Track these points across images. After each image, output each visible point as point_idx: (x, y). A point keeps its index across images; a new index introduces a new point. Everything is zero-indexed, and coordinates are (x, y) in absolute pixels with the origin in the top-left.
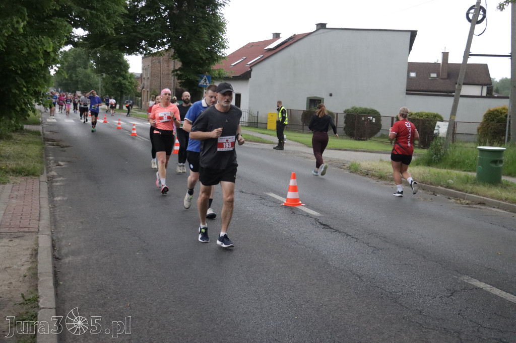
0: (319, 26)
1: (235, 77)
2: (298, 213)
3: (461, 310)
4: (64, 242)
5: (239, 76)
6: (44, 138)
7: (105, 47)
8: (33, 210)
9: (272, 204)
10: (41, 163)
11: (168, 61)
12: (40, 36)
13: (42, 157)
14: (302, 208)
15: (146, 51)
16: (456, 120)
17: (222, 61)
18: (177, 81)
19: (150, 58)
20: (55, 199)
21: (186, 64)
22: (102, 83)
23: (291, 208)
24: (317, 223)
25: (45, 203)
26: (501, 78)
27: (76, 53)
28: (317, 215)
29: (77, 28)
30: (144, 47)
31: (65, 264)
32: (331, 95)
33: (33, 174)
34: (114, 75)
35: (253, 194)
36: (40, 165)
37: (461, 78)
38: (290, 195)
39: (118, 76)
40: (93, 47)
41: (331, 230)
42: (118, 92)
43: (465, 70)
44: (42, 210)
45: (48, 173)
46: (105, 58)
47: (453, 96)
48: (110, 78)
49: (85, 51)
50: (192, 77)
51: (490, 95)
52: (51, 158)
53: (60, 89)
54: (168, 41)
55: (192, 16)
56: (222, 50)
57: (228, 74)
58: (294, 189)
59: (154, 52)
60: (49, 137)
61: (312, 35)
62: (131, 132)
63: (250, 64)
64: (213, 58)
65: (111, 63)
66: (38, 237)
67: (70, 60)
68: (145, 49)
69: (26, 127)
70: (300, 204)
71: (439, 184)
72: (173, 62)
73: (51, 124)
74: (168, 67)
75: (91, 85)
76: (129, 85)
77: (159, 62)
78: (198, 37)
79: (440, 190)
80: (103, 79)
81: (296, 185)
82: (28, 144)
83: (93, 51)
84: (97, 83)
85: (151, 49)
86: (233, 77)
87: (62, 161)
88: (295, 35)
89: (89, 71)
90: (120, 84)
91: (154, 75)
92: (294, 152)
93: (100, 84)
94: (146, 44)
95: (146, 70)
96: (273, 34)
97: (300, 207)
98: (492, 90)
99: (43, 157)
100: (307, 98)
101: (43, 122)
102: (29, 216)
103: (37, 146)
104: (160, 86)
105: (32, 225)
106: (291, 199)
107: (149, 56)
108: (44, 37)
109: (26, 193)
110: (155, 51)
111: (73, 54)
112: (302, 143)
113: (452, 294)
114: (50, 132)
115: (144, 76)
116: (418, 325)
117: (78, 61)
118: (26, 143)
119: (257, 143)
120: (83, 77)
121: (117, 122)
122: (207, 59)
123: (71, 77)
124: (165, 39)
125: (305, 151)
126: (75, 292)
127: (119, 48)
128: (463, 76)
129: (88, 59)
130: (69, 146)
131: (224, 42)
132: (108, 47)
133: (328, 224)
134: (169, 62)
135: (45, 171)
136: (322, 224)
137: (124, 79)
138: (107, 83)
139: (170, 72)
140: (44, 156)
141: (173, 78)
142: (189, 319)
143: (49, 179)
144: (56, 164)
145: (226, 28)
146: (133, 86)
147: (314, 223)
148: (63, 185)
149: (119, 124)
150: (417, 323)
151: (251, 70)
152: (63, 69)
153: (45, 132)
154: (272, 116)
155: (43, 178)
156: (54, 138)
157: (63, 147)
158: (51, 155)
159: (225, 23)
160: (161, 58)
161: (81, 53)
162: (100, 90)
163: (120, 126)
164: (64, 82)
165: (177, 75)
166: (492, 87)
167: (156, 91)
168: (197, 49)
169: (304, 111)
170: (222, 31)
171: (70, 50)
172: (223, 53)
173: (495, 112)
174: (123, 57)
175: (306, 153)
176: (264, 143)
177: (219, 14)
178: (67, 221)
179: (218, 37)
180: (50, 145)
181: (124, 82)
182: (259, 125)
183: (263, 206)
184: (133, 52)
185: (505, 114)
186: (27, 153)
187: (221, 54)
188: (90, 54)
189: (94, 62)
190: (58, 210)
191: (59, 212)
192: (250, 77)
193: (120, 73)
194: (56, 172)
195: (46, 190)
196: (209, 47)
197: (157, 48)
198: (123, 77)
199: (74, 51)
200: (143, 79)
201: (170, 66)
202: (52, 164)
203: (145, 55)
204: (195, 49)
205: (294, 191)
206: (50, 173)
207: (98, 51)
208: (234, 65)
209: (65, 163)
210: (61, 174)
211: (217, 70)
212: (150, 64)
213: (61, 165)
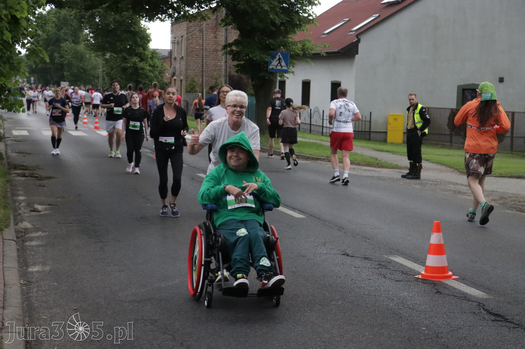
1: (331, 53)
2: (447, 292)
5: (338, 52)
6: (9, 163)
7: (108, 6)
9: (400, 276)
10: (5, 207)
11: (215, 29)
13: (5, 197)
14: (452, 284)
15: (179, 13)
17: (308, 26)
18: (232, 63)
19: (184, 25)
20: (30, 269)
21: (246, 33)
22: (103, 67)
23: (434, 284)
24: (482, 311)
25: (13, 277)
27: (59, 17)
28: (481, 296)
30: (175, 5)
32: (501, 80)
34: (125, 54)
35: (366, 258)
38: (432, 260)
39: (131, 55)
40: (88, 8)
41: (508, 324)
44: (8, 290)
45: (16, 224)
46: (108, 25)
48: (118, 60)
49: (75, 13)
50: (257, 56)
52: (21, 198)
53: (32, 79)
56: (307, 8)
57: (319, 49)
58: (439, 250)
59: (191, 13)
60: (16, 162)
63: (356, 30)
64: (293, 21)
65: (119, 33)
67: (50, 29)
68: (174, 9)
70: (449, 277)
72: (224, 31)
73: (19, 140)
74: (216, 37)
75: (85, 71)
76: (150, 71)
77: (201, 31)
80: (106, 60)
81: (442, 242)
83: (88, 14)
84: (95, 68)
85: (187, 9)
86: (327, 53)
87: (39, 204)
89: (81, 47)
90: (136, 69)
91: (192, 51)
92: (436, 183)
93: (101, 70)
95: (178, 43)
97: (448, 282)
99: (8, 197)
100: (459, 87)
101: (6, 136)
104: (202, 71)
106: (433, 268)
107: (183, 22)
110: (193, 11)
111: (54, 19)
112: (449, 167)
114: (19, 153)
115: (175, 55)
117: (63, 31)
119: (369, 168)
120: (73, 58)
122: (282, 23)
125: (454, 181)
127: (133, 8)
129: (81, 27)
130: (50, 178)
132: (115, 7)
133: (502, 314)
134: (217, 29)
135: (12, 221)
136: (490, 314)
137: (142, 60)
138: (112, 68)
139: (220, 48)
140: (9, 195)
141: (224, 57)
143: (19, 235)
144: (29, 209)
146: (157, 73)
147: (477, 311)
148: (42, 246)
151: (359, 41)
153: (10, 153)
154: (396, 119)
155: (9, 233)
156: (25, 164)
157: (40, 178)
158: (21, 192)
160: (204, 24)
161: (68, 17)
162: (101, 80)
164: (40, 66)
165: (232, 51)
167: (196, 79)
168: (266, 7)
169: (452, 109)
171: (49, 12)
172: (311, 12)
174: (139, 21)
175: (457, 184)
176: (382, 167)
178: (51, 308)
180: (19, 175)
181: (141, 65)
182: (372, 135)
183: (383, 279)
187: (306, 15)
188: (83, 17)
189: (90, 32)
190: (35, 290)
191: (37, 292)
192: (357, 53)
193: (135, 50)
194: (29, 223)
195: (15, 254)
196: (286, 4)
197: (198, 7)
198: (140, 57)
199: (56, 14)
200: (173, 60)
201: (219, 37)
202: (22, 209)
203: (177, 19)
204: (262, 8)
205: (437, 254)
206: (20, 223)
207: (97, 13)
208: (328, 33)
209: (44, 207)
210: (38, 226)
211: (300, 42)
212: (185, 33)
213: (38, 211)
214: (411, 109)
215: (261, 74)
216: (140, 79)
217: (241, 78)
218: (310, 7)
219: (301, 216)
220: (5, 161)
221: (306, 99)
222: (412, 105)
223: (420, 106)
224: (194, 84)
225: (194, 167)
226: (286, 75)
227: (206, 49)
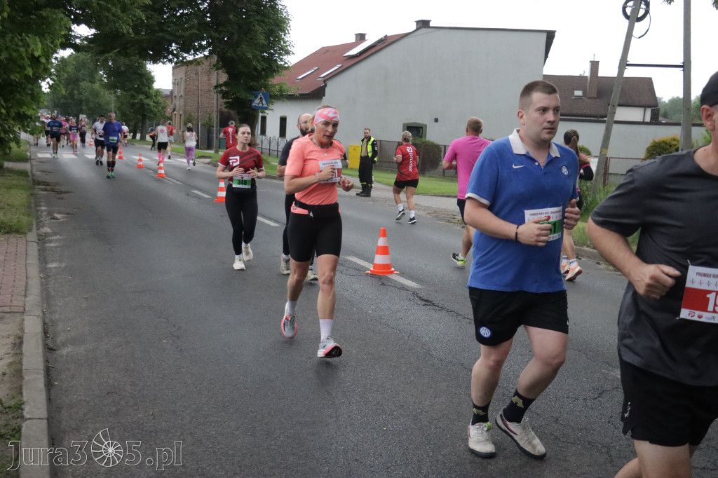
0: (420, 24)
1: (303, 94)
2: (389, 284)
3: (611, 417)
4: (60, 326)
5: (309, 94)
6: (34, 180)
7: (118, 52)
8: (16, 281)
9: (353, 272)
10: (29, 215)
11: (209, 73)
12: (24, 34)
13: (29, 207)
14: (394, 277)
15: (178, 59)
16: (608, 156)
17: (284, 72)
18: (222, 101)
19: (184, 68)
20: (49, 266)
21: (234, 76)
22: (115, 103)
23: (380, 278)
24: (416, 298)
25: (34, 272)
26: (670, 98)
27: (78, 61)
28: (415, 287)
29: (78, 25)
30: (175, 52)
31: (62, 356)
32: (436, 120)
33: (17, 231)
34: (133, 92)
36: (26, 218)
37: (615, 97)
38: (379, 259)
39: (138, 93)
40: (102, 53)
41: (435, 308)
42: (139, 116)
43: (620, 86)
44: (30, 282)
45: (38, 229)
46: (119, 68)
47: (604, 122)
48: (128, 97)
49: (91, 57)
50: (243, 95)
51: (655, 120)
52: (43, 208)
54: (209, 44)
55: (241, 9)
56: (284, 57)
57: (293, 91)
58: (385, 251)
59: (188, 59)
60: (40, 180)
61: (410, 36)
62: (157, 172)
63: (324, 77)
64: (272, 67)
65: (128, 74)
66: (23, 320)
67: (70, 70)
68: (176, 56)
69: (7, 164)
70: (392, 272)
71: (584, 244)
72: (215, 74)
73: (43, 161)
74: (209, 80)
75: (100, 105)
76: (154, 107)
77: (197, 74)
78: (251, 39)
79: (586, 252)
80: (118, 97)
81: (387, 245)
82: (11, 188)
83: (103, 58)
84: (108, 104)
85: (185, 55)
86: (300, 95)
87: (59, 213)
88: (386, 36)
89: (97, 86)
90: (142, 105)
91: (190, 91)
92: (385, 200)
93: (113, 105)
94: (177, 48)
95: (178, 85)
96: (356, 35)
97: (391, 276)
98: (658, 114)
99: (32, 208)
100: (404, 125)
101: (32, 158)
102: (10, 290)
103: (23, 192)
104: (198, 108)
105: (15, 303)
106: (380, 265)
107: (181, 66)
108: (29, 35)
109: (7, 258)
110: (190, 58)
111: (74, 62)
113: (600, 395)
114: (42, 172)
115: (176, 93)
116: (553, 437)
117: (81, 72)
118: (6, 188)
120: (90, 95)
121: (137, 158)
122: (263, 69)
123: (71, 94)
124: (204, 41)
126: (75, 396)
127: (140, 54)
128: (618, 95)
129: (96, 69)
130: (69, 192)
131: (287, 46)
132: (124, 52)
133: (431, 300)
135: (34, 226)
136: (421, 299)
137: (148, 97)
138: (122, 104)
139: (212, 89)
140: (33, 205)
141: (215, 96)
142: (237, 433)
143: (41, 238)
144: (50, 217)
145: (290, 27)
146: (160, 108)
147: (412, 298)
148: (60, 247)
149: (140, 160)
150: (551, 434)
151: (325, 85)
152: (60, 82)
153: (35, 172)
154: (355, 149)
155: (32, 236)
156: (46, 181)
157: (61, 193)
158: (43, 204)
159: (289, 19)
160: (199, 68)
161: (86, 61)
163: (141, 163)
164: (62, 101)
165: (222, 90)
166: (658, 110)
167: (193, 114)
168: (250, 56)
170: (283, 30)
171: (70, 56)
172: (286, 61)
173: (662, 145)
174: (146, 65)
177: (280, 7)
178: (66, 297)
179: (279, 39)
180: (42, 190)
181: (147, 101)
184: (159, 60)
185: (676, 147)
186: (9, 202)
187: (283, 63)
188: (97, 62)
189: (104, 73)
190: (53, 282)
191: (54, 283)
192: (324, 95)
193: (141, 89)
194: (49, 228)
195: (36, 253)
196: (267, 53)
197: (194, 54)
198: (146, 95)
199: (75, 58)
200: (174, 98)
201: (212, 79)
202: (44, 217)
203: (176, 63)
204: (246, 56)
205: (384, 254)
206: (41, 230)
207: (110, 58)
208: (301, 79)
209: (62, 215)
210: (57, 231)
211: (278, 85)
212: (183, 76)
213: (57, 219)
214: (365, 140)
215: (246, 110)
216: (145, 113)
217: (230, 114)
218: (286, 56)
219: (276, 225)
220: (30, 178)
221: (283, 132)
222: (366, 137)
223: (372, 139)
224: (192, 118)
225: (189, 185)
226: (266, 111)
227: (201, 90)
